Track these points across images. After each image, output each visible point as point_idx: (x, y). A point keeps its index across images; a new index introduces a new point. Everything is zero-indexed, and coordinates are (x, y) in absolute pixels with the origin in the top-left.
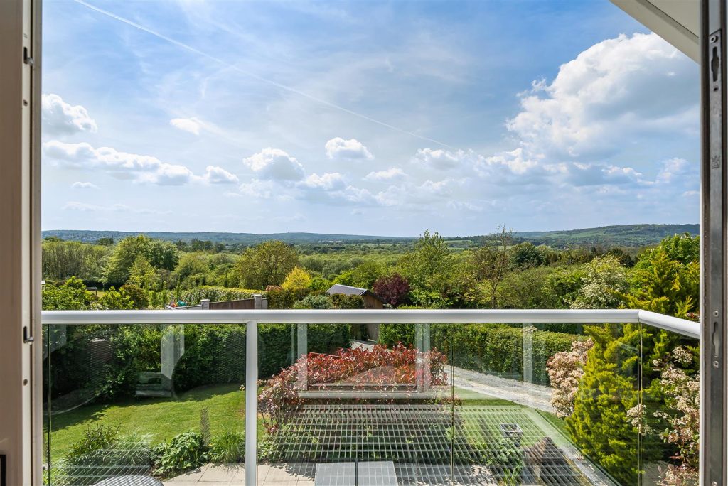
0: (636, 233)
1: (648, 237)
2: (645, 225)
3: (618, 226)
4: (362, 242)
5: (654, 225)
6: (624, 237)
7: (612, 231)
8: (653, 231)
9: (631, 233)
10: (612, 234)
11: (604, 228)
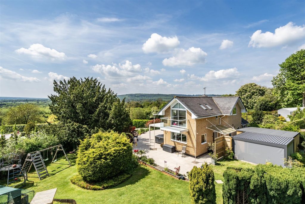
0: (137, 96)
1: (141, 98)
2: (140, 94)
3: (132, 94)
4: (16, 101)
5: (142, 94)
6: (134, 98)
7: (130, 96)
8: (142, 96)
9: (136, 96)
10: (130, 97)
11: (128, 94)
